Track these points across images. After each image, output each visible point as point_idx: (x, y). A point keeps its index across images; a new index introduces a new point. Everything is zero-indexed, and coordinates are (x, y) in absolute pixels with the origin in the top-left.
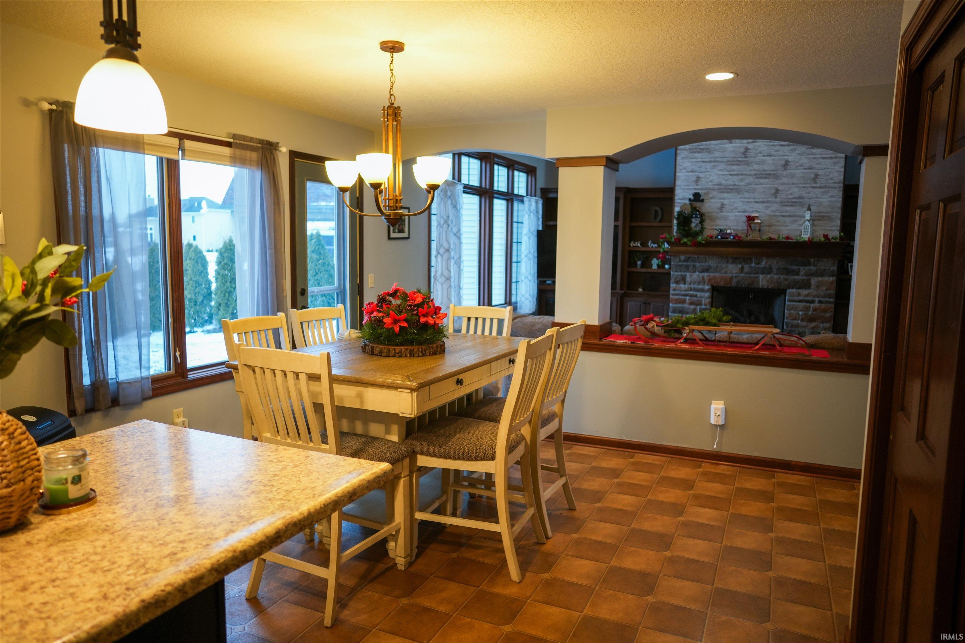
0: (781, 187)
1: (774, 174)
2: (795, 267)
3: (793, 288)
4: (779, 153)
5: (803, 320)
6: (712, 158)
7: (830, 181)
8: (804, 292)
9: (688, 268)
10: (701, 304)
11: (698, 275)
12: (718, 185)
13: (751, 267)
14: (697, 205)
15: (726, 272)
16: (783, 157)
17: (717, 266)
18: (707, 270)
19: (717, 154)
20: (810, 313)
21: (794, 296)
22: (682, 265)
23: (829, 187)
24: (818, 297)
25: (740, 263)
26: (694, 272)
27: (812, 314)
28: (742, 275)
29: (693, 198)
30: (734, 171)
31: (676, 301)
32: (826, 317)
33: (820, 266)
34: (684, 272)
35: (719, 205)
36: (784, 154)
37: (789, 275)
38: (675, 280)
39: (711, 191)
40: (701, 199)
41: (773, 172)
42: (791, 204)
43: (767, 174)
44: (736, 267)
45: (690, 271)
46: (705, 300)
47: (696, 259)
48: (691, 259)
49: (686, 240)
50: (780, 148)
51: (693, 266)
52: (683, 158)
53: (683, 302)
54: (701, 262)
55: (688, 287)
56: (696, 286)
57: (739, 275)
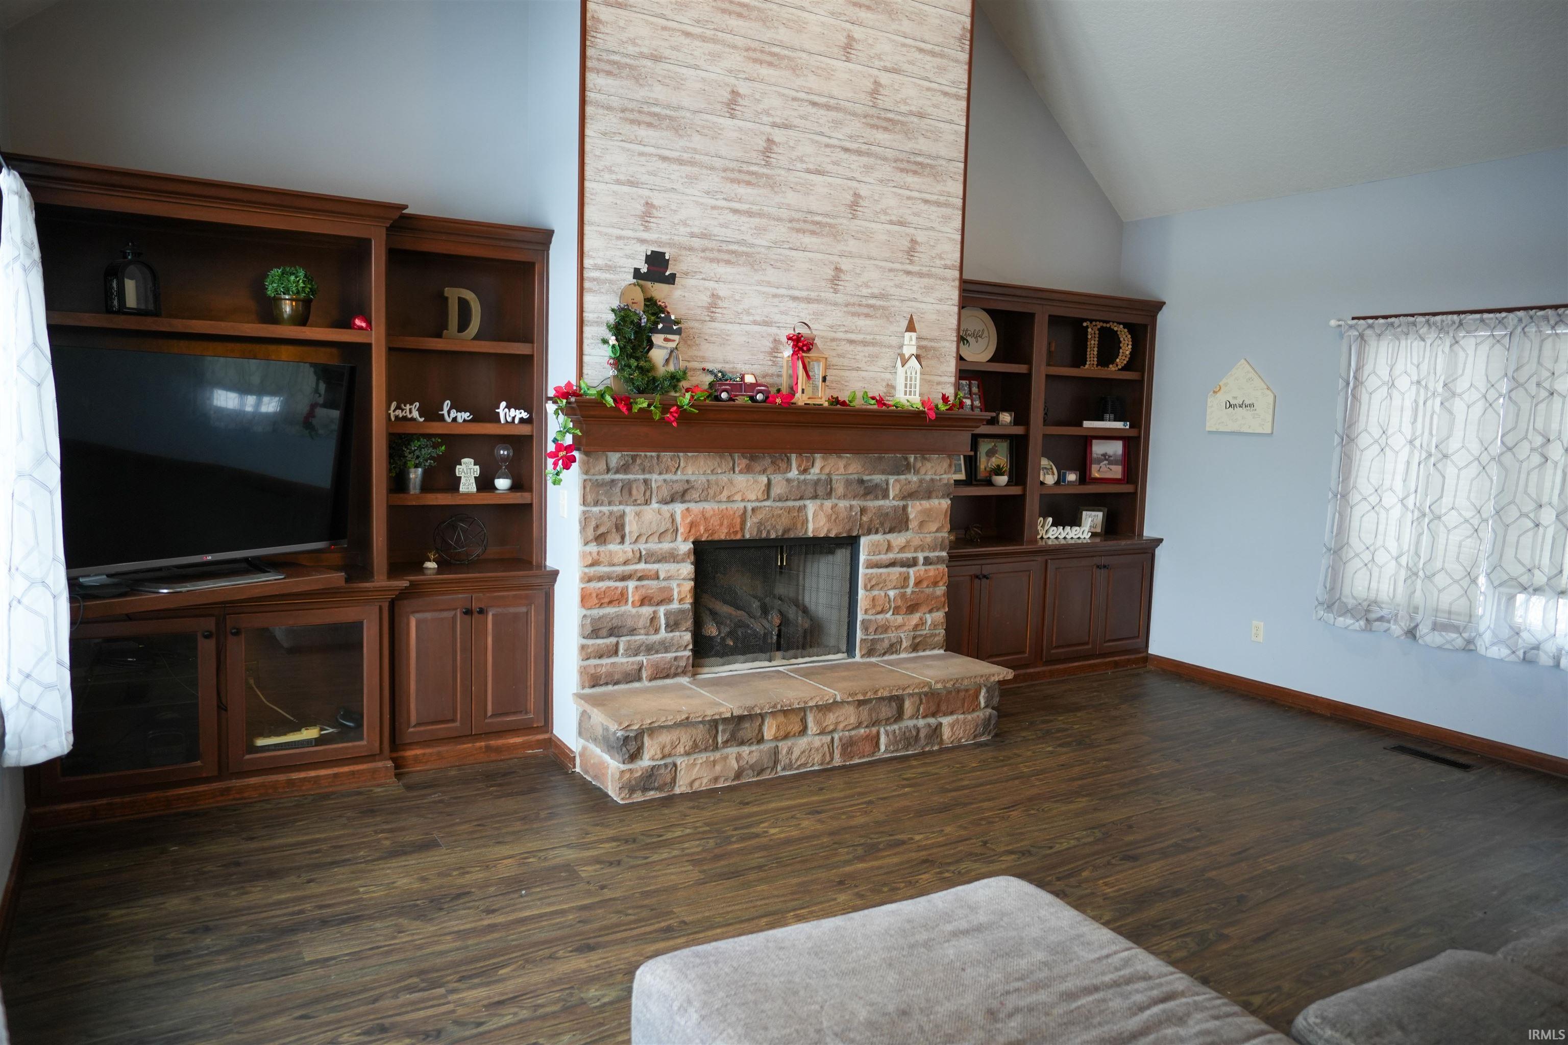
0: (845, 264)
1: (830, 225)
2: (878, 478)
3: (877, 532)
5: (897, 611)
6: (685, 149)
7: (938, 262)
8: (898, 539)
9: (631, 493)
10: (669, 600)
11: (659, 513)
12: (704, 236)
13: (788, 481)
14: (659, 291)
15: (730, 500)
17: (708, 482)
18: (682, 494)
19: (697, 141)
20: (909, 591)
21: (880, 554)
22: (613, 481)
23: (936, 277)
24: (923, 550)
25: (764, 471)
26: (647, 502)
27: (913, 592)
28: (768, 504)
29: (644, 269)
30: (740, 201)
31: (600, 599)
32: (937, 597)
33: (925, 474)
34: (620, 503)
35: (705, 299)
36: (850, 175)
37: (868, 497)
38: (599, 532)
39: (684, 252)
40: (667, 274)
41: (828, 220)
42: (866, 310)
43: (818, 223)
44: (756, 481)
45: (636, 501)
46: (680, 586)
47: (655, 461)
48: (638, 461)
49: (642, 401)
50: (843, 155)
51: (646, 482)
52: (604, 134)
53: (620, 598)
54: (665, 471)
55: (632, 552)
56: (653, 546)
57: (759, 504)
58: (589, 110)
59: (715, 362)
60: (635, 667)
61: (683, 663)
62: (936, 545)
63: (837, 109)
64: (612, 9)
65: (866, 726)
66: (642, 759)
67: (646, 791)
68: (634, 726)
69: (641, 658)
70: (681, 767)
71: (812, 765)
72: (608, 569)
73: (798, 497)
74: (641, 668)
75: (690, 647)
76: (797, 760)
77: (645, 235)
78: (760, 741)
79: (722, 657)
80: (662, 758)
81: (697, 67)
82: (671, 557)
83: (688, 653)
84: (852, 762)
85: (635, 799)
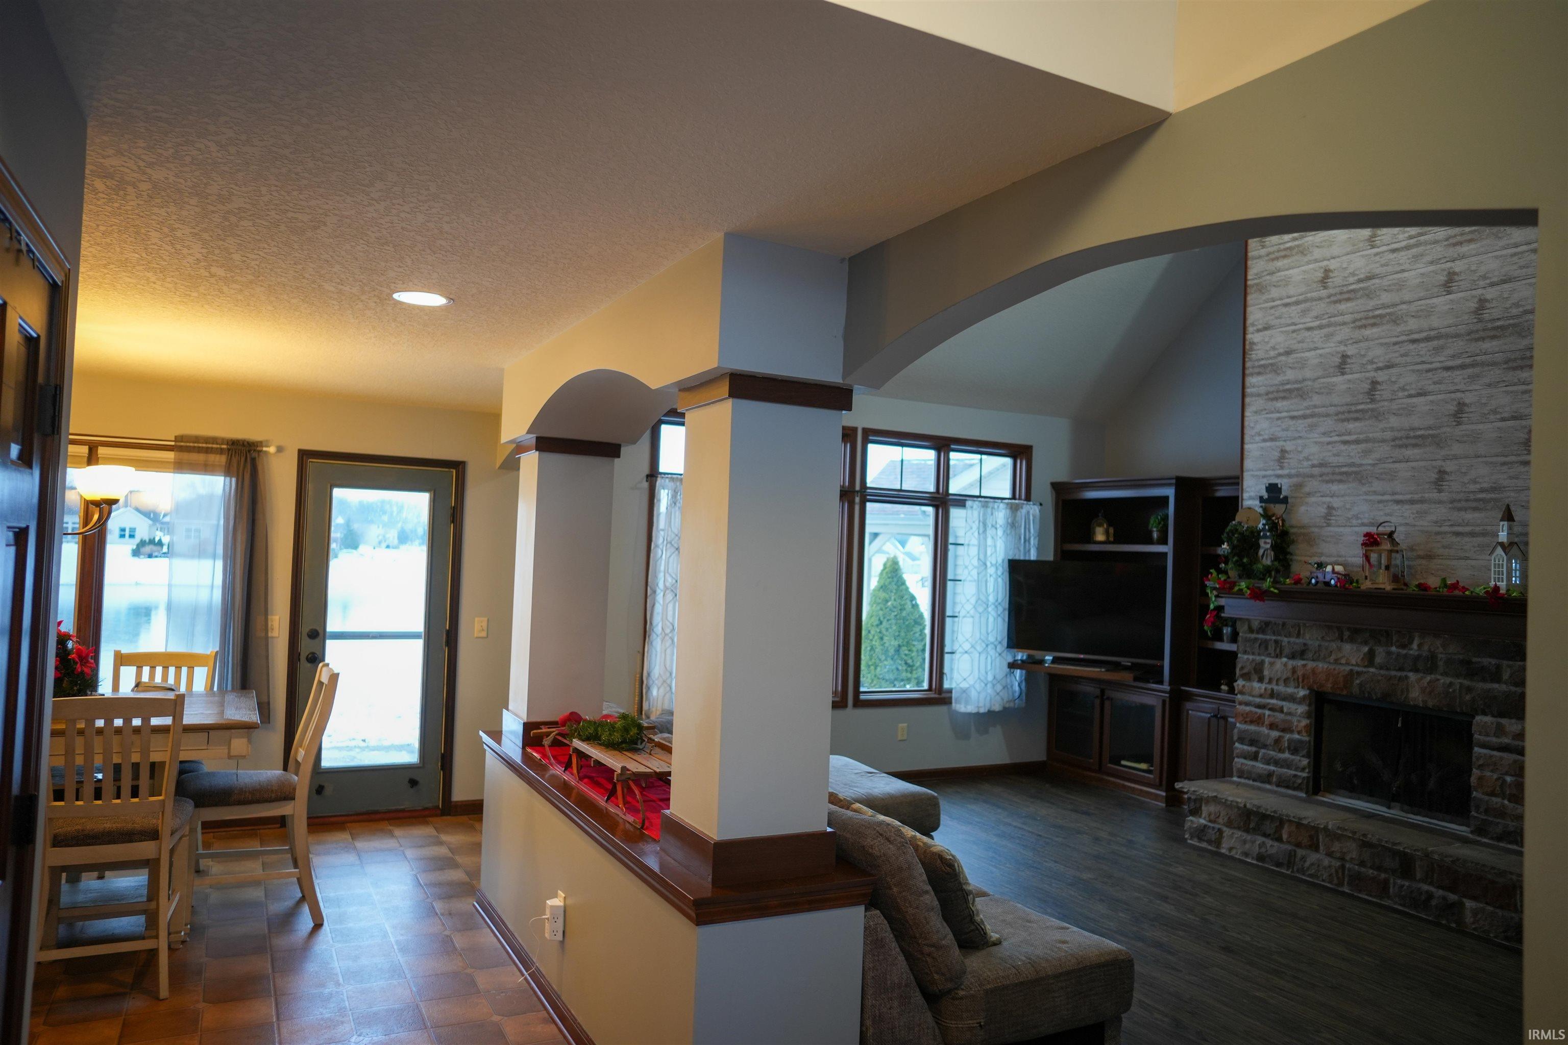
0: (1450, 466)
1: (1433, 436)
2: (1486, 661)
3: (1484, 713)
4: (1442, 387)
6: (1307, 408)
8: (1510, 725)
9: (1266, 648)
10: (1292, 732)
11: (1285, 665)
12: (1321, 465)
13: (1389, 653)
14: (1279, 509)
15: (1337, 662)
16: (1453, 395)
17: (1320, 646)
18: (1300, 654)
19: (1317, 400)
21: (1487, 735)
22: (1256, 639)
25: (1366, 643)
26: (1278, 656)
28: (1372, 670)
29: (1266, 496)
30: (1350, 434)
31: (1245, 718)
34: (1259, 655)
35: (1323, 510)
36: (1452, 388)
37: (1476, 678)
38: (1244, 672)
39: (1306, 479)
40: (1281, 497)
41: (1431, 432)
42: (1474, 505)
43: (1419, 436)
44: (1358, 650)
45: (1270, 654)
46: (1299, 721)
47: (1280, 627)
48: (1270, 627)
49: (1243, 585)
50: (1446, 374)
51: (1276, 642)
52: (1256, 412)
53: (1258, 721)
54: (1289, 635)
55: (1265, 689)
56: (1281, 688)
57: (1364, 670)
58: (1247, 400)
59: (1330, 556)
60: (1265, 772)
61: (1299, 781)
63: (1438, 337)
64: (1261, 334)
65: (1371, 868)
66: (1200, 817)
67: (1200, 839)
68: (1194, 791)
69: (1272, 768)
70: (1225, 834)
71: (1323, 881)
72: (1251, 698)
73: (1397, 668)
74: (1270, 775)
75: (1307, 770)
76: (1308, 869)
77: (1280, 472)
78: (1279, 839)
79: (1351, 792)
80: (1210, 821)
81: (1316, 349)
82: (1291, 698)
83: (1305, 775)
84: (1360, 895)
85: (1195, 842)
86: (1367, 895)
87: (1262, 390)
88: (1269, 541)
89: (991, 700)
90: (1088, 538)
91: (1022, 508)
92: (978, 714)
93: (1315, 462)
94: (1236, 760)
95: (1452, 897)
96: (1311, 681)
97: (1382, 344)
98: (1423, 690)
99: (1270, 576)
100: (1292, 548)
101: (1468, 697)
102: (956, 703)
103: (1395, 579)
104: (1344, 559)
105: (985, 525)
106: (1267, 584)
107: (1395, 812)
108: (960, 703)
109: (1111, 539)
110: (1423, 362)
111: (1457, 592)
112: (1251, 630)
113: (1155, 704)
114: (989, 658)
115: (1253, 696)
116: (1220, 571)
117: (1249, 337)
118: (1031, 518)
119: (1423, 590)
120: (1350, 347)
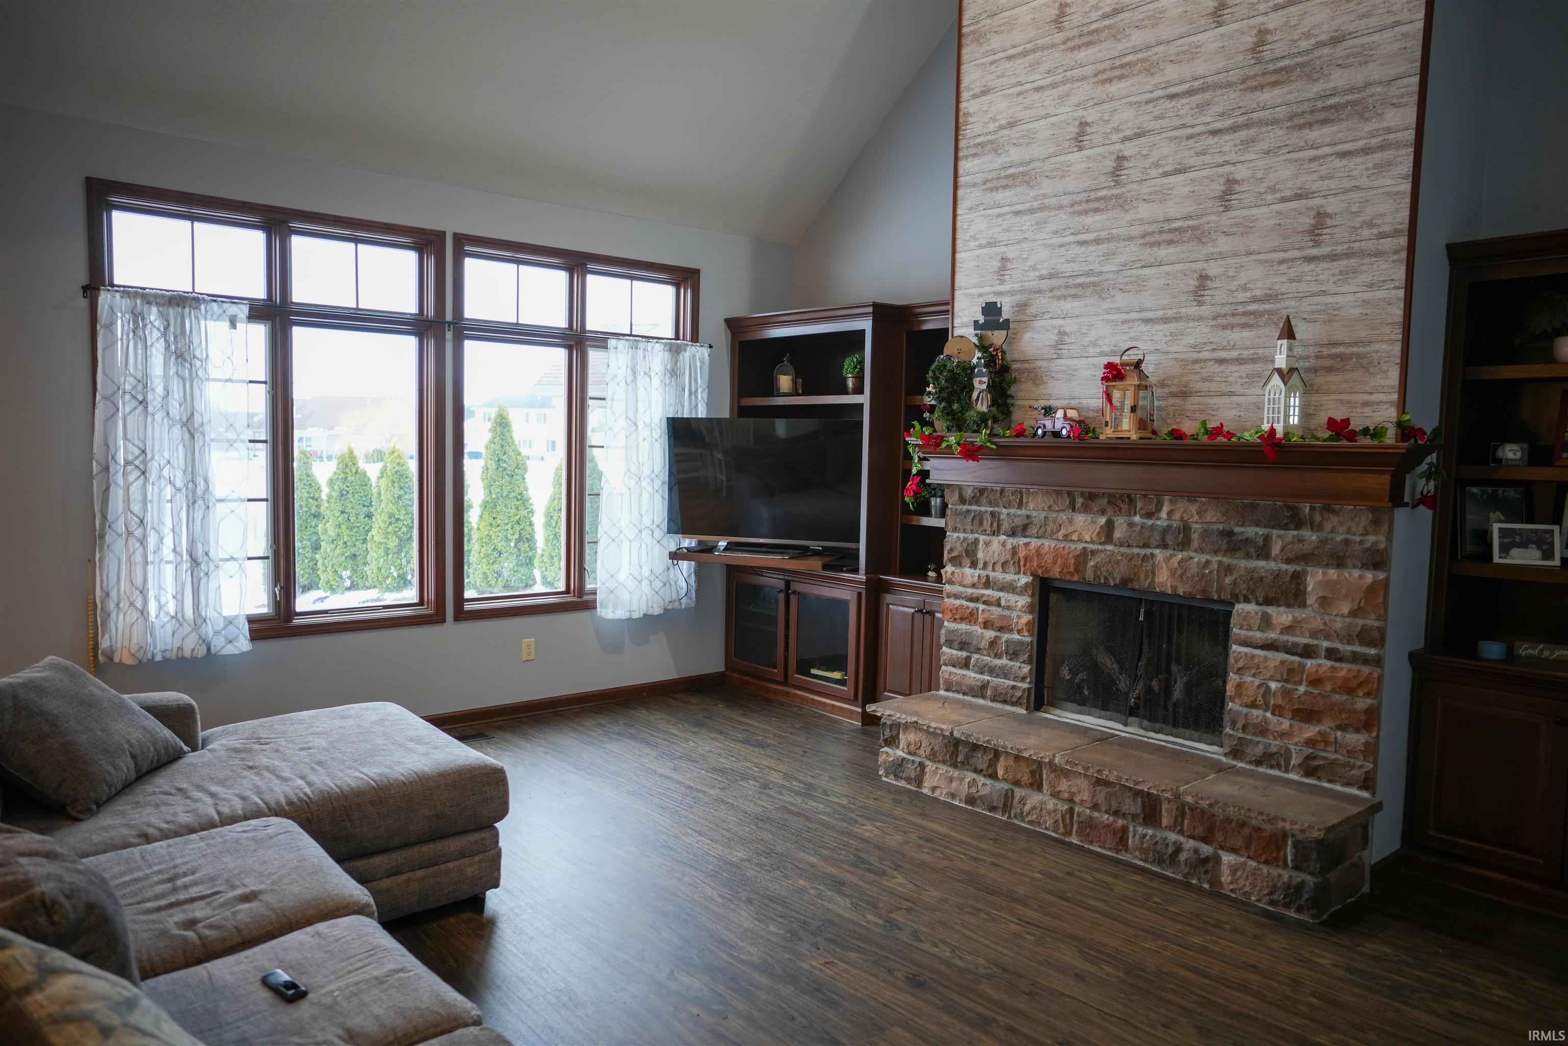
0: (1213, 269)
1: (1193, 228)
2: (1251, 531)
3: (1247, 600)
4: (1207, 159)
5: (1277, 711)
6: (1035, 199)
7: (1366, 233)
8: (1282, 616)
9: (981, 524)
10: (1010, 631)
11: (1004, 545)
12: (1051, 276)
13: (1131, 525)
14: (997, 337)
15: (1067, 538)
16: (1221, 170)
17: (1046, 518)
18: (1022, 529)
19: (1047, 187)
20: (1302, 689)
21: (1250, 629)
22: (968, 511)
23: (1362, 254)
24: (1327, 638)
25: (1103, 512)
26: (996, 533)
27: (1306, 693)
28: (1110, 547)
29: (981, 319)
30: (1088, 231)
31: (954, 614)
32: (1355, 711)
33: (1333, 530)
34: (972, 532)
35: (1052, 337)
36: (1220, 160)
37: (1238, 554)
38: (953, 555)
39: (1033, 296)
40: (1001, 320)
41: (1191, 223)
42: (1243, 320)
43: (1176, 230)
44: (1094, 522)
45: (985, 530)
46: (1019, 617)
47: (998, 495)
48: (986, 495)
49: (952, 439)
50: (1211, 140)
51: (993, 514)
52: (971, 209)
53: (970, 617)
54: (1008, 505)
55: (979, 576)
56: (998, 575)
57: (1100, 547)
58: (960, 192)
59: (1060, 399)
60: (979, 684)
61: (1019, 694)
62: (1350, 635)
63: (1203, 89)
64: (978, 100)
65: (1106, 812)
66: (898, 747)
67: (897, 777)
68: (889, 715)
69: (986, 677)
70: (927, 770)
71: (1046, 829)
72: (961, 589)
73: (1141, 544)
74: (984, 686)
75: (1028, 680)
76: (1028, 813)
77: (1000, 288)
78: (993, 776)
79: (1080, 705)
80: (910, 753)
81: (1047, 116)
82: (1010, 588)
83: (1025, 686)
84: (1092, 848)
85: (891, 780)
86: (1100, 847)
87: (979, 178)
88: (985, 379)
89: (647, 601)
90: (771, 390)
91: (685, 351)
92: (630, 620)
93: (1044, 272)
94: (943, 668)
95: (1206, 850)
96: (1035, 564)
97: (1130, 104)
98: (1173, 573)
99: (986, 427)
100: (1013, 390)
101: (1228, 580)
102: (601, 607)
103: (1142, 424)
104: (1078, 401)
105: (634, 371)
106: (980, 439)
107: (1132, 731)
108: (607, 607)
109: (800, 391)
110: (1184, 126)
111: (1221, 439)
112: (962, 500)
113: (849, 598)
114: (644, 546)
115: (964, 586)
116: (924, 423)
117: (963, 105)
118: (698, 364)
119: (1176, 438)
120: (1090, 110)
